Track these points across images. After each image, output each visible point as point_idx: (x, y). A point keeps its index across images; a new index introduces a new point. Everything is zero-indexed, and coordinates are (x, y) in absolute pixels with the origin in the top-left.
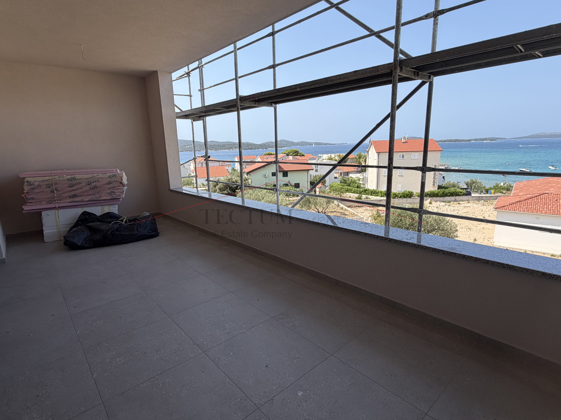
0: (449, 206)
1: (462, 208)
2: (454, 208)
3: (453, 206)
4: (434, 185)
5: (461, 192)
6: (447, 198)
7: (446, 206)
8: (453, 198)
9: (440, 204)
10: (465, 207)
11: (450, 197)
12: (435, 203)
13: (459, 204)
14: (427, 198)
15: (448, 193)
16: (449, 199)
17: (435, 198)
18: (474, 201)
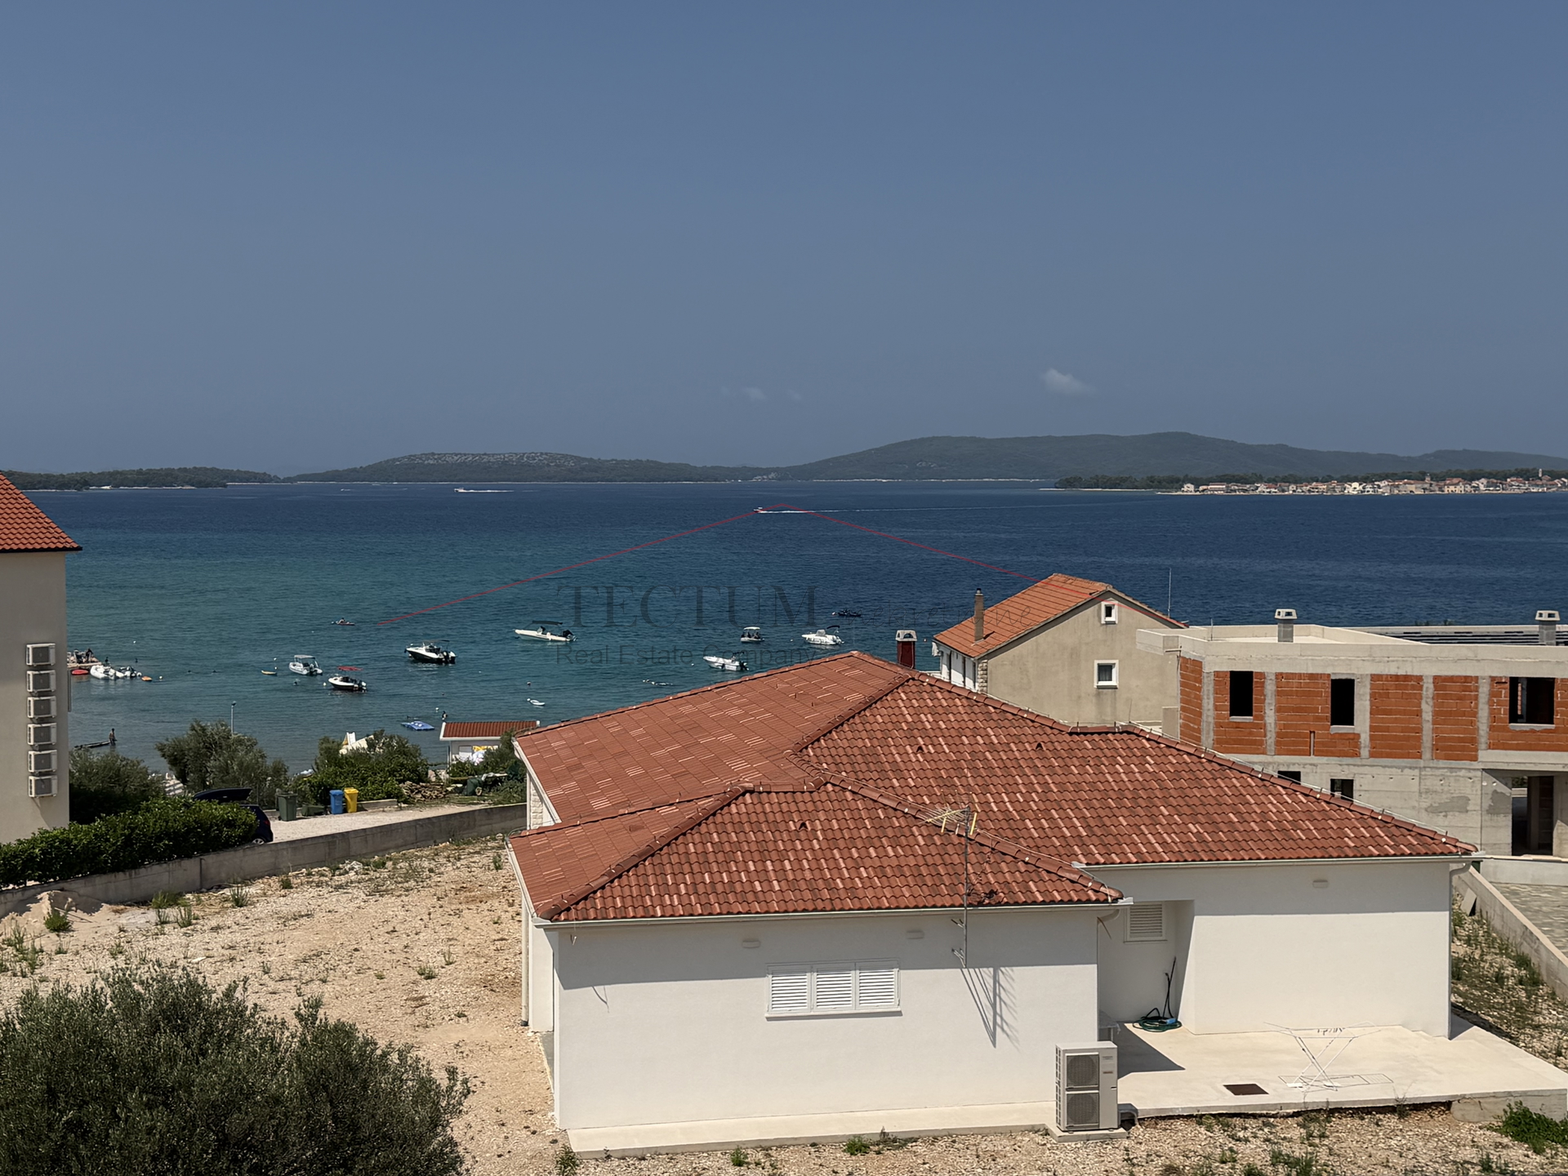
0: (184, 926)
1: (268, 927)
2: (224, 937)
3: (214, 923)
4: (43, 788)
5: (230, 824)
6: (156, 875)
7: (167, 928)
8: (189, 868)
9: (123, 920)
10: (285, 920)
11: (172, 865)
12: (85, 916)
13: (239, 902)
14: (28, 893)
15: (159, 839)
16: (165, 877)
17: (79, 886)
18: (309, 874)
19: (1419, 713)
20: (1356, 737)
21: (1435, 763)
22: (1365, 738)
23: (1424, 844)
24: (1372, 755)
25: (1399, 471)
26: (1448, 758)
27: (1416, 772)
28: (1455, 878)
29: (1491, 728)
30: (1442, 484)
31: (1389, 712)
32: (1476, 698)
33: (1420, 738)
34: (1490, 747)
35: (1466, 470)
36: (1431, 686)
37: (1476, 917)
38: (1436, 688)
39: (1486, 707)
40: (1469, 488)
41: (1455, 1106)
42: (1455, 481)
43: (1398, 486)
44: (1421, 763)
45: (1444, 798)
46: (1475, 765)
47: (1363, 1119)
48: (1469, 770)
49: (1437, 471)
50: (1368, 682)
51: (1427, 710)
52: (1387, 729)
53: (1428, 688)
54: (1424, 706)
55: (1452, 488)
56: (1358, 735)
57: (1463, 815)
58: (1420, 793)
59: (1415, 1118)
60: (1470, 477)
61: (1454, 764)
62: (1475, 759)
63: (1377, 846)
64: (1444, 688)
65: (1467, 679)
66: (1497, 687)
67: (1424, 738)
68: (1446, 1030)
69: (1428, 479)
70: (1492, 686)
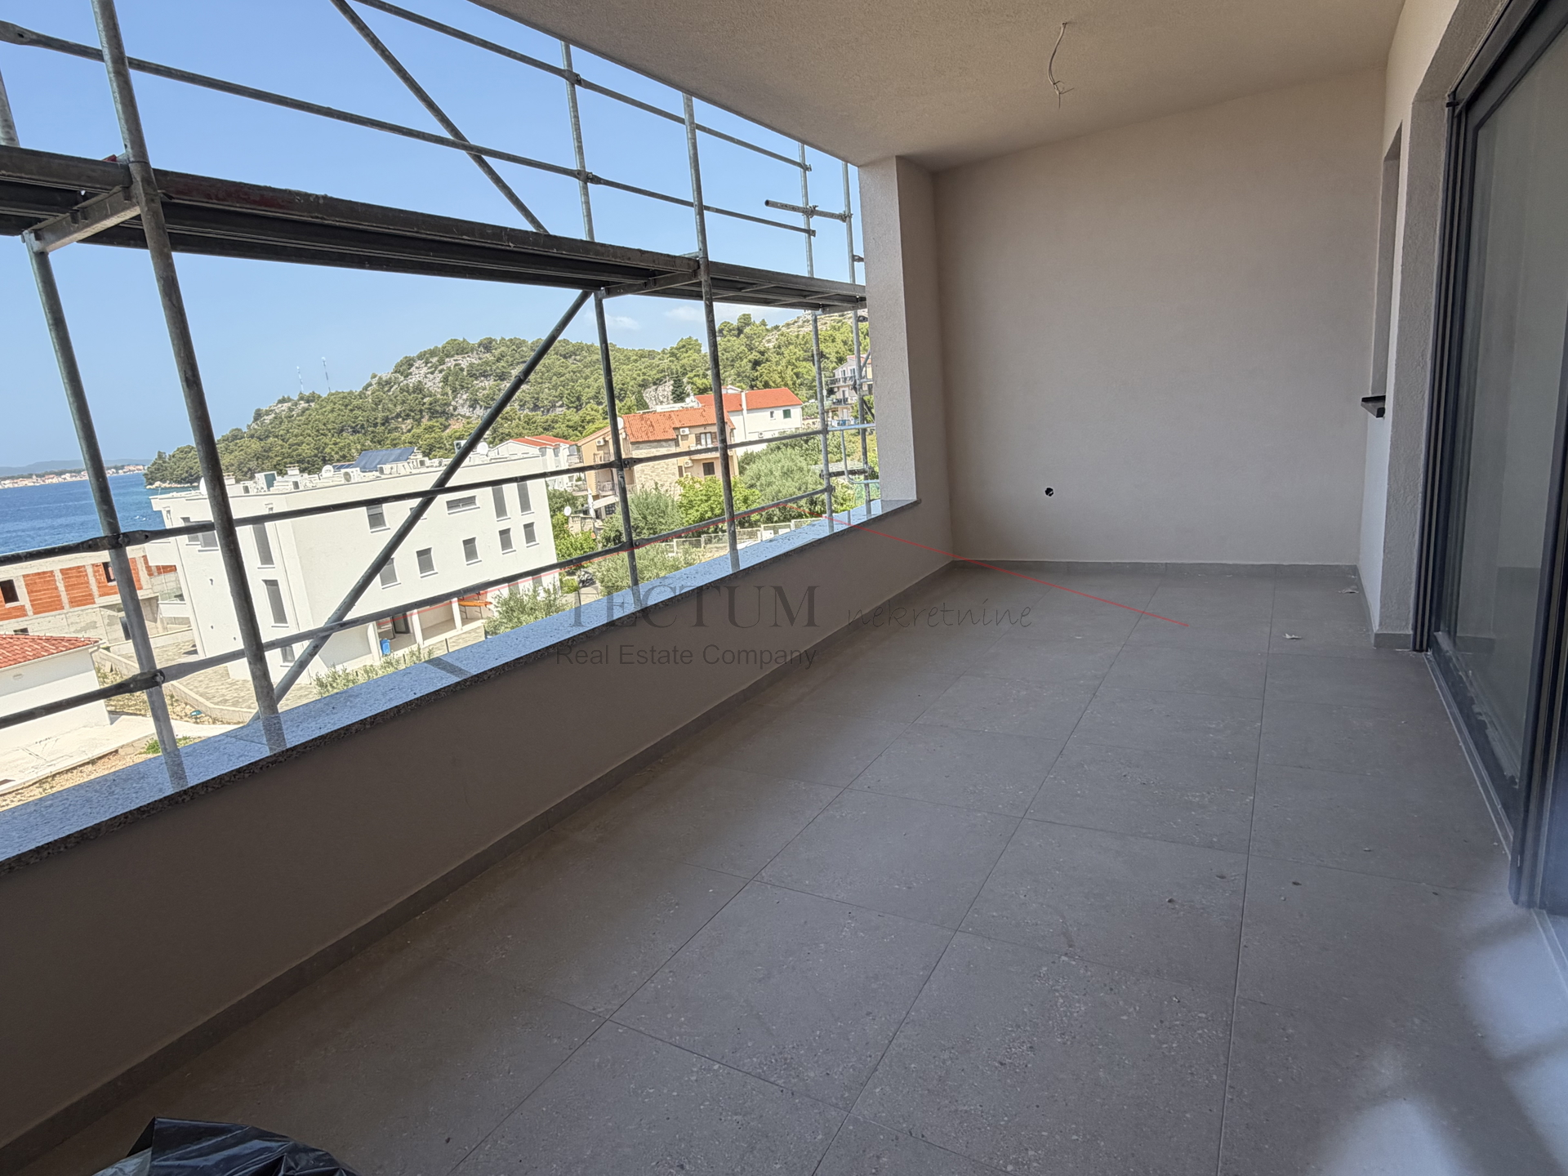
19: (56, 588)
20: (22, 608)
21: (72, 610)
22: (28, 607)
23: (72, 644)
24: (35, 613)
25: (16, 475)
26: (78, 606)
27: (63, 616)
28: (93, 655)
29: (99, 587)
30: (43, 479)
31: (40, 591)
32: (87, 575)
33: (60, 600)
34: (100, 596)
35: (56, 470)
36: (60, 574)
37: (113, 672)
38: (63, 574)
39: (93, 578)
40: (60, 479)
41: (120, 750)
42: (52, 476)
43: (17, 483)
44: (65, 611)
45: (83, 624)
46: (95, 606)
47: (72, 772)
48: (93, 608)
49: (40, 473)
50: (22, 579)
51: (61, 586)
52: (40, 599)
53: (59, 576)
54: (58, 584)
55: (50, 480)
56: (24, 606)
57: (95, 630)
58: (68, 625)
59: (100, 762)
60: (60, 474)
61: (83, 608)
62: (94, 603)
63: (46, 651)
64: (67, 574)
65: (79, 567)
66: (96, 569)
67: (63, 600)
68: (109, 722)
69: (34, 477)
70: (93, 568)
